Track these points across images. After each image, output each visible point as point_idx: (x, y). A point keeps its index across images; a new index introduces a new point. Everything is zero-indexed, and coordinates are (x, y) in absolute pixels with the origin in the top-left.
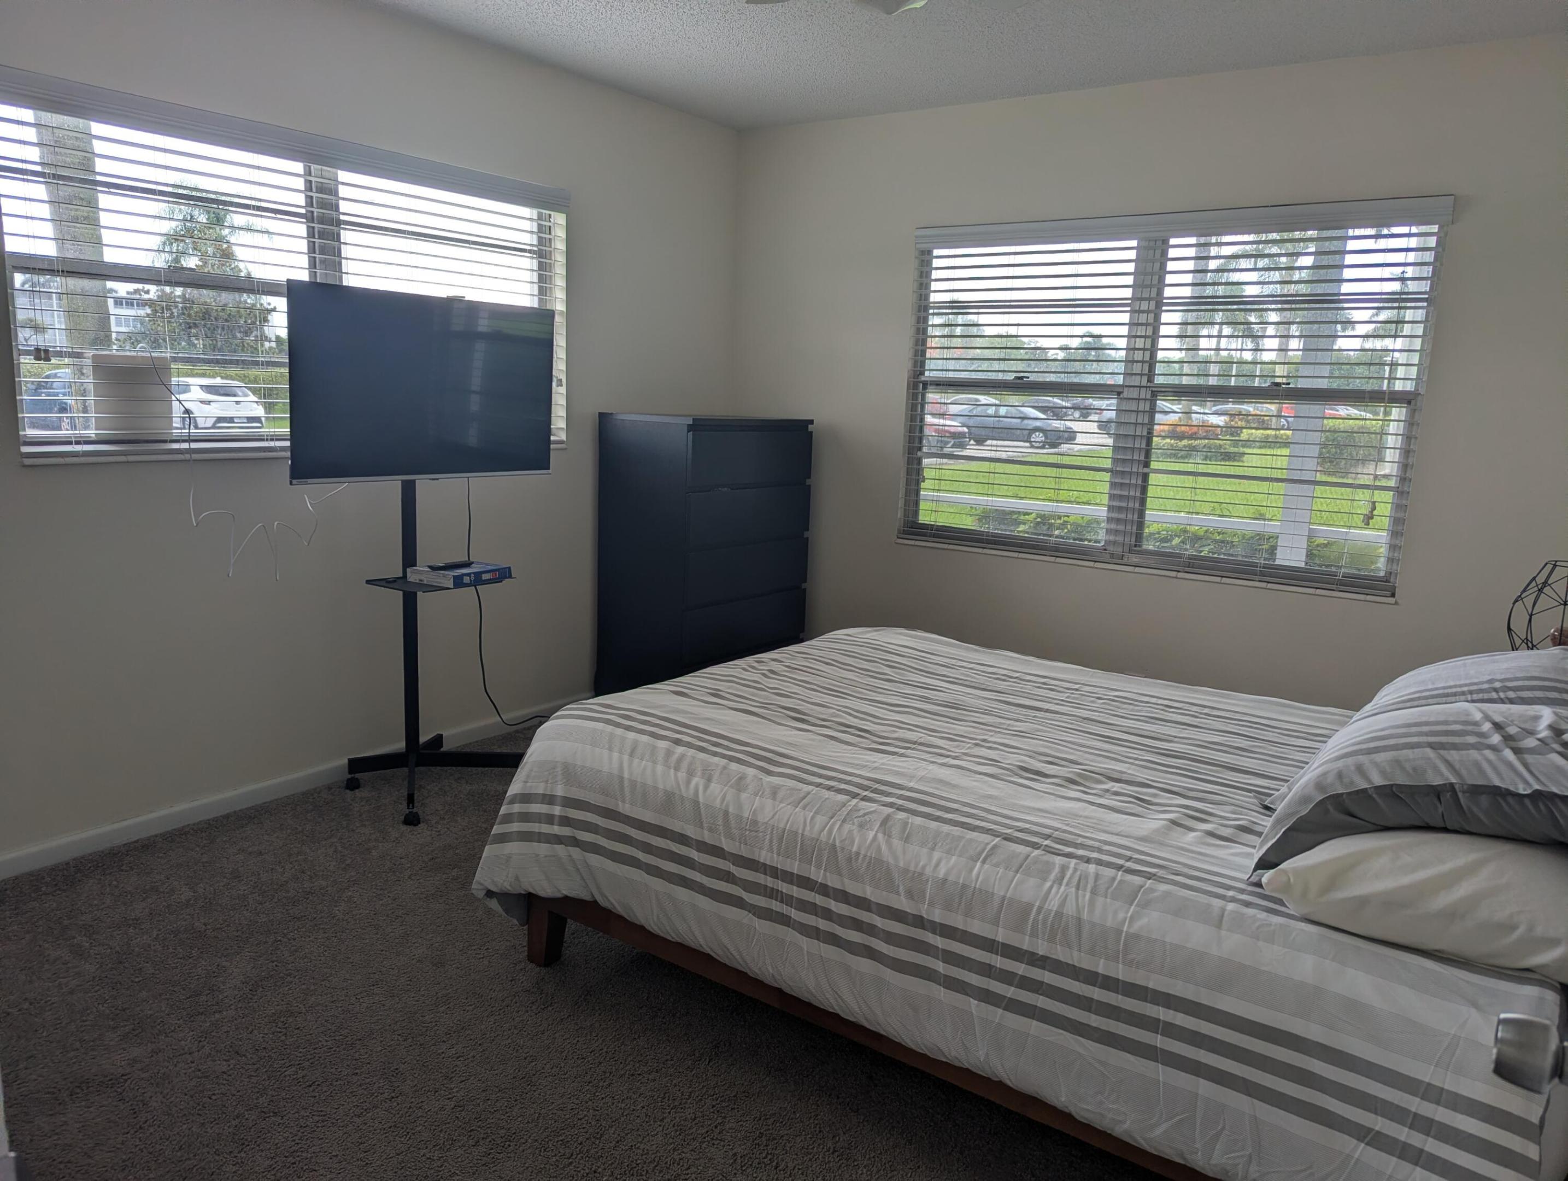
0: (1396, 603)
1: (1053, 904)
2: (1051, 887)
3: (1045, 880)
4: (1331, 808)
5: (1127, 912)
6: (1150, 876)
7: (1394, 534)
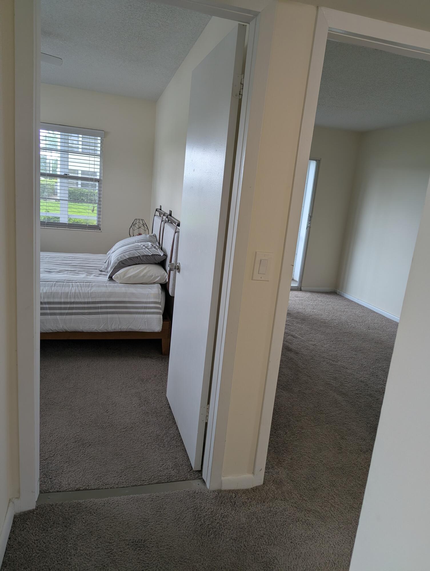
0: (101, 232)
1: (73, 291)
2: (72, 288)
3: (69, 287)
4: (121, 263)
5: (89, 289)
6: (90, 283)
7: (99, 214)
